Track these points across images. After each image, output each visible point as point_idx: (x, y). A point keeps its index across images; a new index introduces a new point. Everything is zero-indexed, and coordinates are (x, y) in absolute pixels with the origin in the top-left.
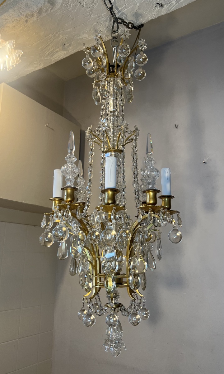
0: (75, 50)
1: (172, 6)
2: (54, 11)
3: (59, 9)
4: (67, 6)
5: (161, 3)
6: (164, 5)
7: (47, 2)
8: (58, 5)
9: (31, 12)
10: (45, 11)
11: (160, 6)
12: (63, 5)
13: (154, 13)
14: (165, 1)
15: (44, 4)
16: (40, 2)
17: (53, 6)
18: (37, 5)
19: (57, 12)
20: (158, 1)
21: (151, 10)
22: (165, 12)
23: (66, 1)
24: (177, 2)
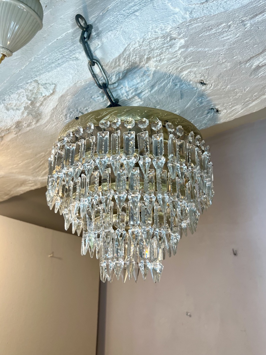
1: (236, 111)
2: (41, 125)
3: (48, 122)
4: (61, 118)
5: (217, 108)
6: (223, 110)
7: (26, 113)
8: (45, 116)
9: (5, 127)
10: (26, 125)
11: (214, 112)
12: (53, 116)
13: (204, 122)
14: (224, 105)
15: (23, 116)
16: (16, 114)
17: (39, 118)
18: (11, 118)
19: (47, 126)
20: (213, 105)
21: (199, 118)
22: (223, 120)
23: (58, 111)
24: (244, 106)
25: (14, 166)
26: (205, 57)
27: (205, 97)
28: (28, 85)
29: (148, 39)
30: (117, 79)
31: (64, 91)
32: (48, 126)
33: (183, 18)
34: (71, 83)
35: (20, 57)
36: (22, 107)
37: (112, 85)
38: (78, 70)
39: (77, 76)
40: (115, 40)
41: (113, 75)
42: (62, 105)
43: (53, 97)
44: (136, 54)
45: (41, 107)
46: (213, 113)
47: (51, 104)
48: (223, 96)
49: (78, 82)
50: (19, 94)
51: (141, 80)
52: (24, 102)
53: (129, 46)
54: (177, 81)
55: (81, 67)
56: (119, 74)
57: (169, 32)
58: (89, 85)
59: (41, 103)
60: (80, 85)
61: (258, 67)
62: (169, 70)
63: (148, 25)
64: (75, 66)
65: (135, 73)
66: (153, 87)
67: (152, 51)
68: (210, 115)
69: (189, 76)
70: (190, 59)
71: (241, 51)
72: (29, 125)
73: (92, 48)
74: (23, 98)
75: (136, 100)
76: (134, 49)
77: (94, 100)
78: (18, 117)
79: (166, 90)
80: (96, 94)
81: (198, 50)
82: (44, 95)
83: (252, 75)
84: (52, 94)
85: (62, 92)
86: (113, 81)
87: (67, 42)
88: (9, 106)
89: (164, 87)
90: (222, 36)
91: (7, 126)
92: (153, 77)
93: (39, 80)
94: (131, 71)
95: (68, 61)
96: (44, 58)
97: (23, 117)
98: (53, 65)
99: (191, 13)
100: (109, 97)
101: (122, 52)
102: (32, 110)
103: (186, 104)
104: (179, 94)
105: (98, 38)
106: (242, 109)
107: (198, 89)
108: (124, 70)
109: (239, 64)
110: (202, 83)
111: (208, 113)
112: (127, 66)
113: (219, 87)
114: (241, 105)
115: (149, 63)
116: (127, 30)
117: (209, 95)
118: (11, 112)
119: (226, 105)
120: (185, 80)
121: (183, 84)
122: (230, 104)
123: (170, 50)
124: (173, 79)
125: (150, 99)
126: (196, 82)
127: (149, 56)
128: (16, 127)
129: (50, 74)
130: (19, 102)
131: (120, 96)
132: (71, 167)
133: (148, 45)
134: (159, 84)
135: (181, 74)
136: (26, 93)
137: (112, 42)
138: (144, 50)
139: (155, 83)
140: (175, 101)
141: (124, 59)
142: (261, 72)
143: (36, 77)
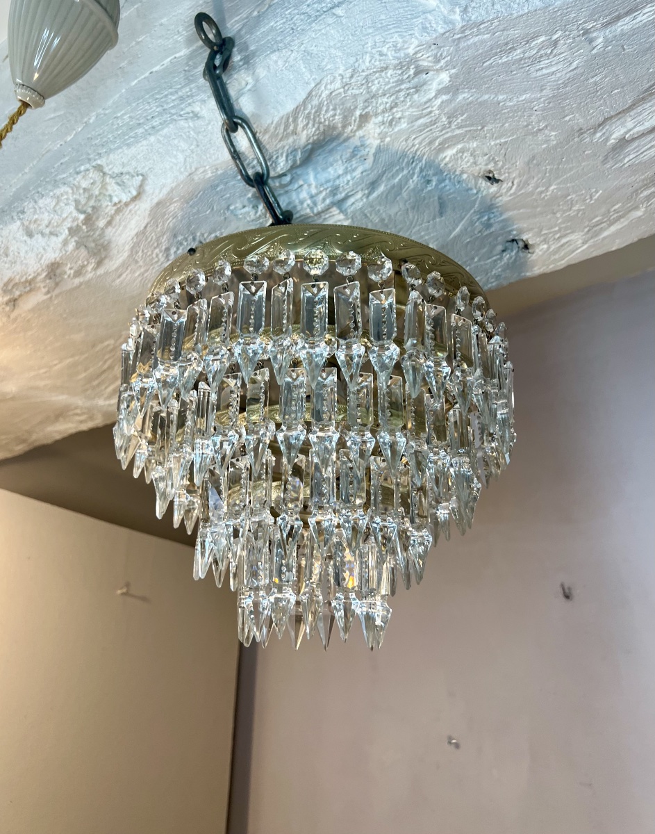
1: (571, 247)
2: (107, 273)
3: (125, 265)
4: (154, 255)
5: (524, 239)
6: (539, 245)
7: (74, 244)
8: (118, 252)
9: (22, 277)
10: (72, 272)
11: (519, 247)
12: (137, 252)
13: (493, 273)
14: (543, 233)
15: (65, 250)
16: (48, 246)
17: (103, 256)
18: (37, 255)
19: (120, 276)
20: (515, 232)
21: (482, 263)
22: (540, 269)
23: (149, 240)
24: (589, 235)
25: (42, 371)
26: (497, 115)
27: (497, 211)
28: (80, 177)
29: (363, 71)
30: (289, 166)
31: (165, 191)
32: (124, 275)
33: (445, 22)
34: (181, 173)
35: (62, 112)
36: (64, 228)
37: (278, 180)
38: (197, 142)
39: (194, 155)
40: (285, 72)
41: (279, 154)
42: (157, 226)
43: (137, 207)
44: (336, 105)
45: (110, 229)
46: (514, 252)
47: (133, 222)
48: (539, 209)
49: (196, 169)
50: (58, 200)
51: (347, 168)
52: (70, 216)
53: (318, 87)
54: (431, 172)
55: (204, 134)
56: (293, 153)
57: (414, 54)
58: (223, 179)
59: (109, 218)
60: (202, 177)
61: (623, 143)
62: (413, 145)
63: (364, 38)
64: (192, 132)
65: (331, 151)
66: (373, 185)
67: (372, 98)
68: (508, 256)
69: (459, 161)
70: (462, 120)
71: (583, 104)
72: (78, 273)
73: (232, 92)
74: (68, 207)
75: (334, 215)
76: (331, 93)
77: (235, 215)
78: (55, 252)
79: (405, 194)
80: (238, 201)
81: (480, 100)
82: (115, 200)
83: (609, 161)
84: (134, 199)
85: (159, 193)
86: (279, 169)
87: (174, 77)
88: (32, 227)
89: (400, 186)
90: (538, 67)
91: (27, 272)
92: (374, 161)
93: (104, 165)
94: (322, 146)
95: (175, 120)
96: (119, 115)
97: (66, 252)
98: (141, 130)
99: (465, 10)
100: (270, 207)
101: (302, 100)
102: (89, 236)
103: (451, 228)
104: (436, 204)
105: (247, 69)
106: (584, 243)
107: (480, 192)
108: (306, 143)
109: (577, 135)
110: (489, 178)
111: (504, 251)
112: (313, 135)
113: (530, 188)
114: (582, 234)
115: (364, 128)
116: (315, 49)
117: (506, 208)
118: (39, 241)
119: (546, 232)
120: (449, 171)
121: (446, 179)
122: (557, 229)
123: (416, 97)
124: (421, 168)
125: (366, 216)
126: (476, 174)
127: (366, 110)
128: (49, 277)
129: (133, 150)
130: (56, 216)
131: (295, 207)
132: (174, 365)
133: (362, 85)
134: (389, 180)
135: (442, 156)
136: (75, 196)
137: (277, 77)
138: (355, 96)
139: (379, 176)
140: (425, 221)
141: (308, 117)
142: (629, 155)
143: (99, 158)
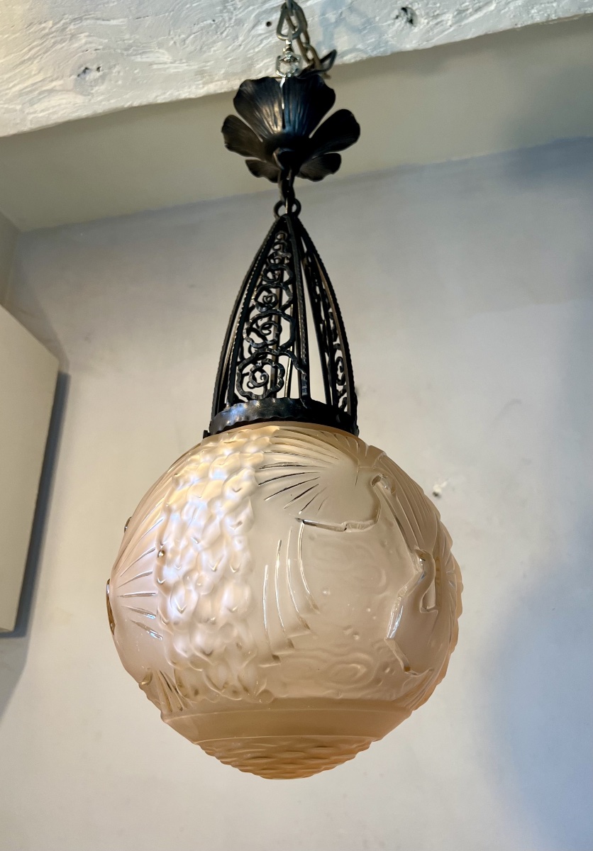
0: (112, 101)
1: (442, 28)
5: (414, 8)
6: (421, 18)
11: (407, 18)
13: (385, 37)
14: (428, 6)
21: (380, 24)
24: (457, 18)
46: (404, 21)
106: (451, 26)
111: (397, 17)
114: (453, 16)
